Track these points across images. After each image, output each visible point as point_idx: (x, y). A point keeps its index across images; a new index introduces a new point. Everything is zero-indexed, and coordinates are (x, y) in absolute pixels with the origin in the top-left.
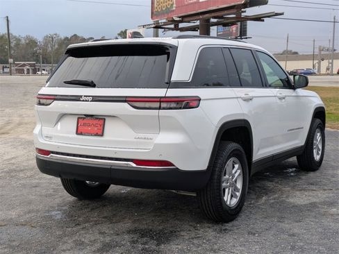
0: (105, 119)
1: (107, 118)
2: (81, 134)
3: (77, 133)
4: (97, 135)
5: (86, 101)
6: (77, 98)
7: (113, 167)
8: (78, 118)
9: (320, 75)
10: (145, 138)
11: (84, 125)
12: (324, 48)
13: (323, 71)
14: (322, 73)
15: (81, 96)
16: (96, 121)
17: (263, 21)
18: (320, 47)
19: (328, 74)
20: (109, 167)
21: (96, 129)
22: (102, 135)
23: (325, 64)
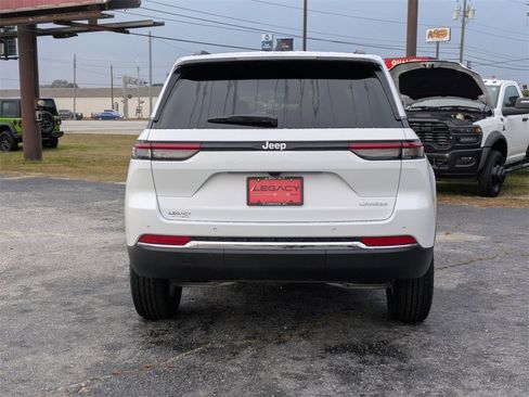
0: (301, 179)
1: (305, 177)
2: (259, 204)
3: (249, 204)
4: (291, 204)
5: (274, 150)
6: (256, 146)
7: (328, 252)
8: (249, 179)
9: (128, 119)
10: (376, 204)
11: (263, 189)
12: (130, 79)
13: (132, 113)
14: (130, 117)
15: (264, 143)
16: (287, 182)
17: (128, 32)
18: (125, 77)
19: (139, 119)
20: (323, 252)
21: (288, 194)
22: (301, 203)
23: (133, 103)
